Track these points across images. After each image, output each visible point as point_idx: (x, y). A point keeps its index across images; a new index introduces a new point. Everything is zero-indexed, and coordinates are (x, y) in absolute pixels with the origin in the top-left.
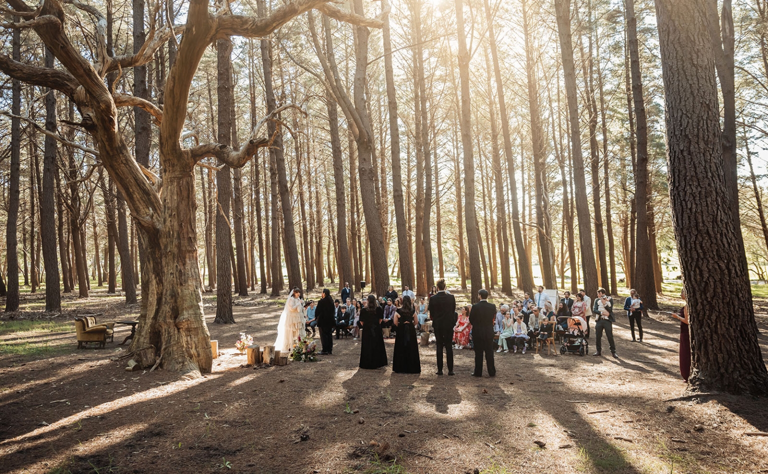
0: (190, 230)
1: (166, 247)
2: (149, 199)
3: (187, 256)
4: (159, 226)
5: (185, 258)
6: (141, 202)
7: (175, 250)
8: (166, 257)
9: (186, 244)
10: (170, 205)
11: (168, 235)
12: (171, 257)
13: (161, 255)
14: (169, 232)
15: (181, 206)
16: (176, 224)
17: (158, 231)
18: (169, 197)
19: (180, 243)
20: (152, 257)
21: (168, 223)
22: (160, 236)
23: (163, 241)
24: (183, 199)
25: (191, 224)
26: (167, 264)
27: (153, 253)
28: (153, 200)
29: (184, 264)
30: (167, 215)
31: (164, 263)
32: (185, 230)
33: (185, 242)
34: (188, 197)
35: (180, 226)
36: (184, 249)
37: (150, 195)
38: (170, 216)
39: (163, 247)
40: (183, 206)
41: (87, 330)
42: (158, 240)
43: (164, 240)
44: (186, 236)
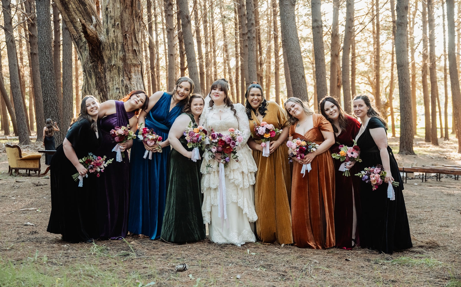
0: (134, 42)
1: (110, 59)
2: (86, 10)
3: (133, 69)
4: (102, 38)
5: (130, 72)
6: (77, 12)
7: (120, 64)
8: (110, 71)
9: (131, 57)
10: (112, 14)
11: (112, 47)
12: (115, 71)
13: (105, 69)
14: (113, 44)
15: (124, 14)
16: (120, 35)
17: (100, 43)
18: (111, 5)
19: (124, 56)
20: (94, 72)
21: (111, 34)
22: (103, 48)
23: (106, 53)
24: (126, 8)
25: (135, 36)
26: (112, 78)
27: (95, 67)
28: (89, 10)
29: (130, 79)
30: (110, 26)
31: (108, 78)
32: (129, 42)
33: (130, 55)
34: (132, 5)
35: (125, 37)
36: (129, 62)
37: (86, 5)
38: (114, 26)
39: (106, 60)
40: (126, 15)
41: (23, 157)
42: (101, 52)
43: (108, 52)
44: (130, 48)
